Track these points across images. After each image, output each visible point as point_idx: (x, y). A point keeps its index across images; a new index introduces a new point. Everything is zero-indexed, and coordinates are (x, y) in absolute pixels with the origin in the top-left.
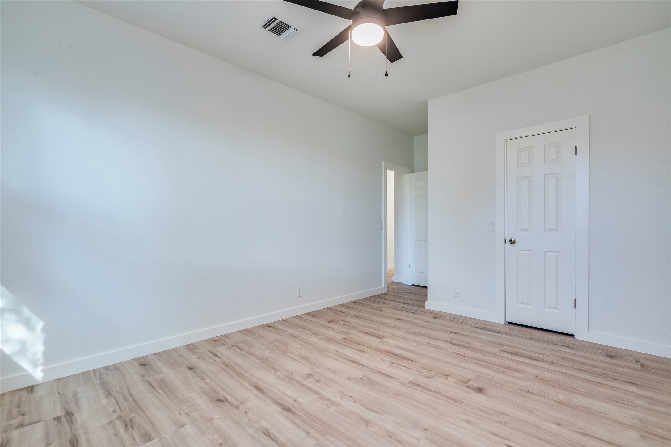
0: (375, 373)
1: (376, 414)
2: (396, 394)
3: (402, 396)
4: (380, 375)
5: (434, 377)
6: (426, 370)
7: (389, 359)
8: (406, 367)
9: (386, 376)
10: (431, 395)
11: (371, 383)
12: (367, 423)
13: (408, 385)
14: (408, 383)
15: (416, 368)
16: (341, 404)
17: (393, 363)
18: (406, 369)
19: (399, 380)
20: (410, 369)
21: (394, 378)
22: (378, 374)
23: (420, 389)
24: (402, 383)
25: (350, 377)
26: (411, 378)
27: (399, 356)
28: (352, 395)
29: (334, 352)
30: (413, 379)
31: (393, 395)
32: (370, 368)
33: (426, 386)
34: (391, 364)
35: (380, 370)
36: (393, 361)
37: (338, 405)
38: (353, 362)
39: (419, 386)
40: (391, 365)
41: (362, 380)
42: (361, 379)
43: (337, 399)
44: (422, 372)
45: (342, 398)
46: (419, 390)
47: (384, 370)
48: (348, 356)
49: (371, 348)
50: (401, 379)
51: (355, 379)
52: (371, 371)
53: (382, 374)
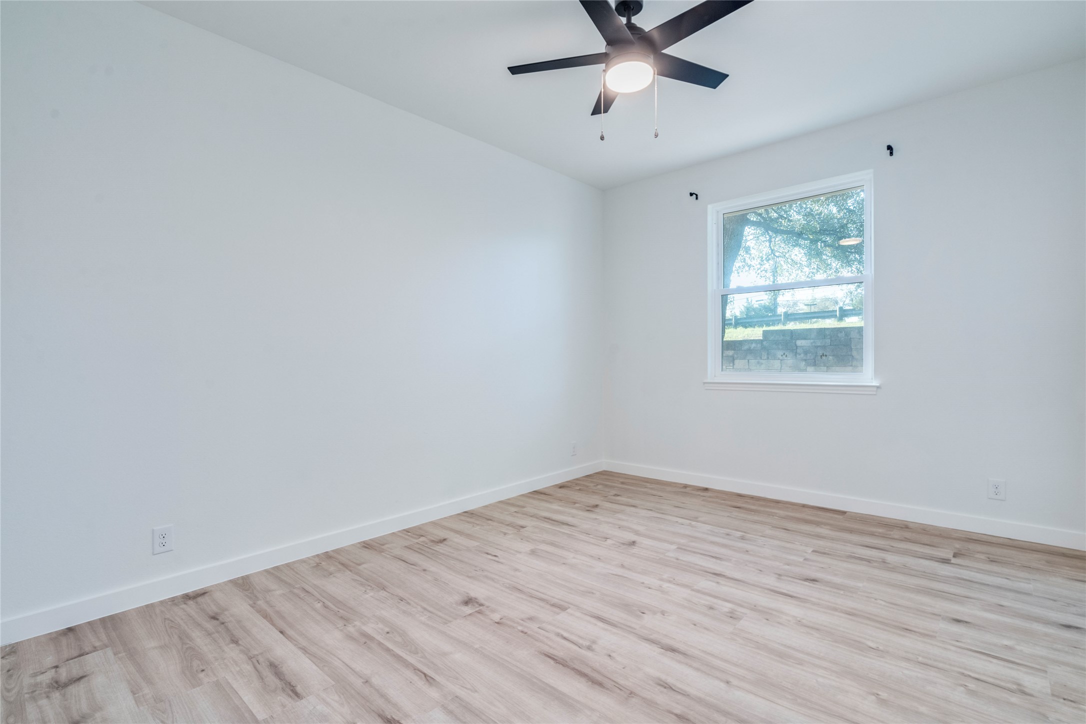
0: (624, 625)
1: (615, 573)
2: (589, 593)
3: (582, 591)
4: (613, 620)
5: (522, 620)
6: (529, 632)
7: (596, 659)
8: (565, 638)
9: (603, 619)
10: (543, 593)
11: (626, 607)
12: (623, 566)
13: (570, 605)
14: (569, 608)
15: (547, 638)
16: (658, 580)
17: (589, 648)
18: (566, 634)
19: (582, 613)
20: (558, 635)
21: (590, 616)
22: (616, 621)
23: (555, 601)
24: (578, 608)
25: (664, 615)
26: (562, 617)
27: (574, 669)
28: (649, 591)
29: (735, 682)
30: (559, 614)
31: (594, 592)
32: (634, 633)
33: (542, 604)
34: (594, 646)
35: (614, 630)
36: (589, 654)
37: (662, 580)
38: (673, 650)
39: (553, 605)
40: (594, 642)
41: (641, 611)
42: (643, 613)
43: (666, 585)
44: (539, 628)
45: (661, 587)
46: (557, 599)
47: (606, 630)
48: (691, 666)
49: (643, 698)
50: (578, 614)
51: (655, 613)
52: (630, 627)
53: (609, 622)
